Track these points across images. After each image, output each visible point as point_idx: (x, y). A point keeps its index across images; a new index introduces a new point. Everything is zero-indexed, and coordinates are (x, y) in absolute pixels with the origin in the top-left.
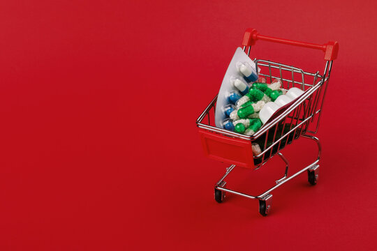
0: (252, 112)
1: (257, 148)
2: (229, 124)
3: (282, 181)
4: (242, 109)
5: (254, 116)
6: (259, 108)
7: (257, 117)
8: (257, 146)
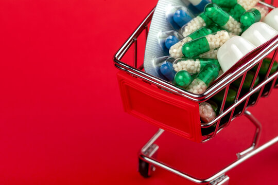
0: (205, 49)
1: (207, 111)
2: (167, 65)
3: (248, 154)
4: (189, 44)
5: (208, 55)
6: (218, 43)
7: (213, 56)
8: (209, 107)
